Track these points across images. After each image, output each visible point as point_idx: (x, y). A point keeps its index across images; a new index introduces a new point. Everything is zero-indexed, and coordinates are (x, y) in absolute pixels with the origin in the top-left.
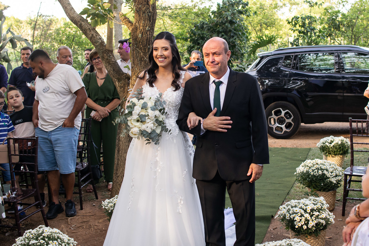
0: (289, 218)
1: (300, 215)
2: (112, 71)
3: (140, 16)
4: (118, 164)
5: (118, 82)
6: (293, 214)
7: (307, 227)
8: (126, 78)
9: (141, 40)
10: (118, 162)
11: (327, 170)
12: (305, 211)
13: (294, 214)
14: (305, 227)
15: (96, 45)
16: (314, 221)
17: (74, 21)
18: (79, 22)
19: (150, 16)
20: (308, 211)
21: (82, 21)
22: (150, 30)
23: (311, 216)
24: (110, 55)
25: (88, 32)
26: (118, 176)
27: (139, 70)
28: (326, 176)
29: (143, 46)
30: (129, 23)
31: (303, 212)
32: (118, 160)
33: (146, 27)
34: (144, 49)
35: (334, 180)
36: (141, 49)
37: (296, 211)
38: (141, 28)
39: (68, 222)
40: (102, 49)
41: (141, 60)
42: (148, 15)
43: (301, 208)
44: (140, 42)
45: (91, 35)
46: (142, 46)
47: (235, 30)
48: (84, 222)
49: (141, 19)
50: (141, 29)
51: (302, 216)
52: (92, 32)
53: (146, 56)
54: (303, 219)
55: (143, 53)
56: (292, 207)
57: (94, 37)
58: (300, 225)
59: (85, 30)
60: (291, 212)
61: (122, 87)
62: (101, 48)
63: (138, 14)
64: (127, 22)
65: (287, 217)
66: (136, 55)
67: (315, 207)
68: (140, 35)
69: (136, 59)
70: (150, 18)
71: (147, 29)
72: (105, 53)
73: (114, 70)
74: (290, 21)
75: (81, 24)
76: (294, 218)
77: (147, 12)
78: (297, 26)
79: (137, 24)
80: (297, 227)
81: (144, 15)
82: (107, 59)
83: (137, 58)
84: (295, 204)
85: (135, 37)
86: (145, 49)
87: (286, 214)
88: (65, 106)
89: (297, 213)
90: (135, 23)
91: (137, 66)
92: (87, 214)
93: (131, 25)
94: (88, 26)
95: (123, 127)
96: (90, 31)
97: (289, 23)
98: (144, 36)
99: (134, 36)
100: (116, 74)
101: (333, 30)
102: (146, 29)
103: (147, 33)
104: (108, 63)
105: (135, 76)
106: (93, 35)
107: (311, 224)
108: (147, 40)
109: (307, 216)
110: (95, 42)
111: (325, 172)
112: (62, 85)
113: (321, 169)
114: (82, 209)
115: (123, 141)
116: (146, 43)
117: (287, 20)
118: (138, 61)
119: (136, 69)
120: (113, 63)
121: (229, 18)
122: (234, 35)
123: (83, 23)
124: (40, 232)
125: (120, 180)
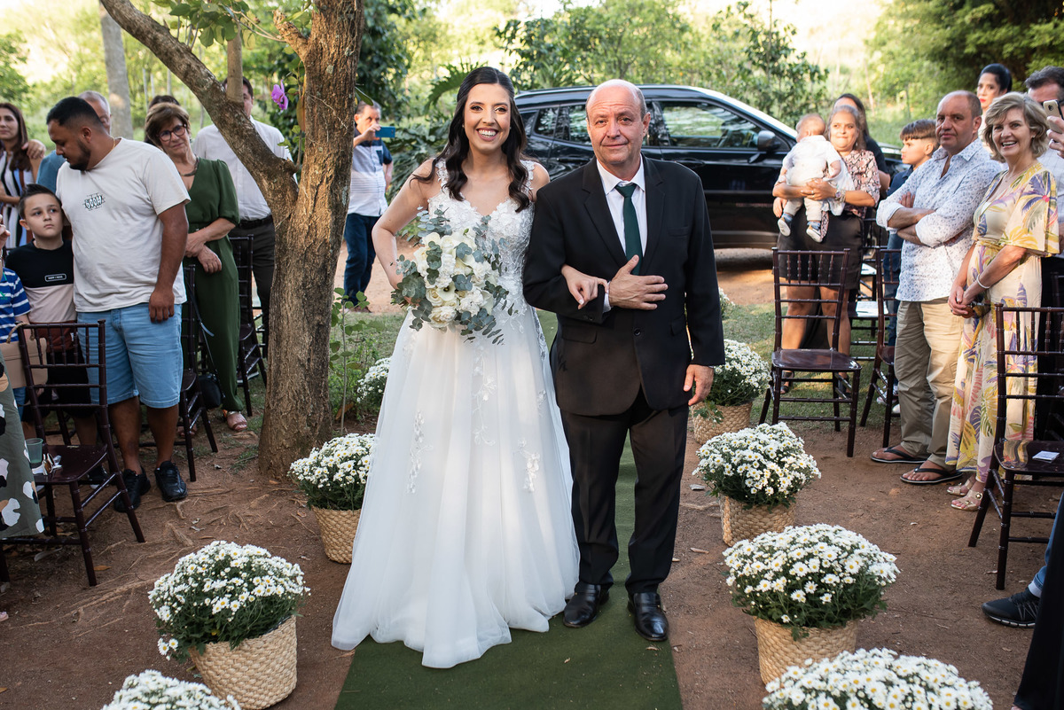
0: (732, 474)
1: (758, 465)
2: (249, 155)
3: (328, 21)
4: (278, 371)
5: (268, 180)
6: (739, 464)
7: (776, 489)
8: (287, 170)
9: (332, 79)
11: (738, 361)
12: (766, 457)
13: (745, 465)
14: (770, 491)
15: (201, 90)
16: (788, 476)
17: (134, 31)
18: (149, 32)
19: (353, 22)
20: (772, 455)
21: (157, 31)
22: (352, 56)
23: (781, 464)
24: (240, 116)
25: (176, 58)
26: (281, 399)
27: (328, 151)
28: (739, 373)
29: (337, 95)
30: (299, 39)
31: (761, 458)
32: (280, 361)
33: (346, 46)
34: (340, 101)
36: (331, 101)
37: (750, 457)
38: (332, 51)
39: (177, 513)
40: (219, 102)
41: (332, 128)
42: (349, 19)
43: (755, 450)
44: (330, 85)
45: (184, 67)
46: (334, 95)
47: (381, 50)
48: (217, 510)
49: (333, 29)
50: (332, 53)
51: (761, 467)
52: (187, 59)
53: (343, 118)
54: (767, 474)
55: (337, 110)
56: (734, 449)
57: (194, 72)
58: (760, 488)
59: (166, 54)
60: (735, 460)
61: (279, 191)
62: (215, 99)
63: (325, 16)
64: (293, 36)
65: (728, 471)
66: (321, 115)
67: (782, 446)
68: (330, 69)
69: (320, 126)
70: (353, 26)
71: (346, 53)
72: (227, 110)
73: (254, 152)
74: (502, 29)
75: (155, 39)
76: (746, 472)
77: (347, 12)
78: (516, 41)
79: (321, 41)
80: (753, 491)
81: (339, 19)
82: (235, 126)
83: (322, 123)
84: (738, 442)
85: (318, 72)
86: (342, 102)
87: (725, 465)
88: (146, 243)
89: (751, 462)
90: (316, 39)
91: (322, 141)
92: (214, 490)
93: (303, 43)
94: (174, 45)
95: (289, 284)
96: (181, 57)
97: (499, 34)
98: (340, 70)
99: (315, 70)
100: (262, 160)
101: (576, 51)
102: (343, 52)
103: (346, 63)
104: (238, 134)
105: (317, 167)
106: (189, 65)
107: (785, 483)
108: (346, 79)
110: (198, 85)
111: (738, 366)
112: (136, 191)
114: (193, 478)
115: (290, 318)
116: (345, 87)
117: (495, 28)
118: (325, 130)
119: (321, 149)
120: (250, 136)
121: (370, 23)
122: (380, 62)
123: (160, 35)
124: (220, 557)
125: (286, 406)
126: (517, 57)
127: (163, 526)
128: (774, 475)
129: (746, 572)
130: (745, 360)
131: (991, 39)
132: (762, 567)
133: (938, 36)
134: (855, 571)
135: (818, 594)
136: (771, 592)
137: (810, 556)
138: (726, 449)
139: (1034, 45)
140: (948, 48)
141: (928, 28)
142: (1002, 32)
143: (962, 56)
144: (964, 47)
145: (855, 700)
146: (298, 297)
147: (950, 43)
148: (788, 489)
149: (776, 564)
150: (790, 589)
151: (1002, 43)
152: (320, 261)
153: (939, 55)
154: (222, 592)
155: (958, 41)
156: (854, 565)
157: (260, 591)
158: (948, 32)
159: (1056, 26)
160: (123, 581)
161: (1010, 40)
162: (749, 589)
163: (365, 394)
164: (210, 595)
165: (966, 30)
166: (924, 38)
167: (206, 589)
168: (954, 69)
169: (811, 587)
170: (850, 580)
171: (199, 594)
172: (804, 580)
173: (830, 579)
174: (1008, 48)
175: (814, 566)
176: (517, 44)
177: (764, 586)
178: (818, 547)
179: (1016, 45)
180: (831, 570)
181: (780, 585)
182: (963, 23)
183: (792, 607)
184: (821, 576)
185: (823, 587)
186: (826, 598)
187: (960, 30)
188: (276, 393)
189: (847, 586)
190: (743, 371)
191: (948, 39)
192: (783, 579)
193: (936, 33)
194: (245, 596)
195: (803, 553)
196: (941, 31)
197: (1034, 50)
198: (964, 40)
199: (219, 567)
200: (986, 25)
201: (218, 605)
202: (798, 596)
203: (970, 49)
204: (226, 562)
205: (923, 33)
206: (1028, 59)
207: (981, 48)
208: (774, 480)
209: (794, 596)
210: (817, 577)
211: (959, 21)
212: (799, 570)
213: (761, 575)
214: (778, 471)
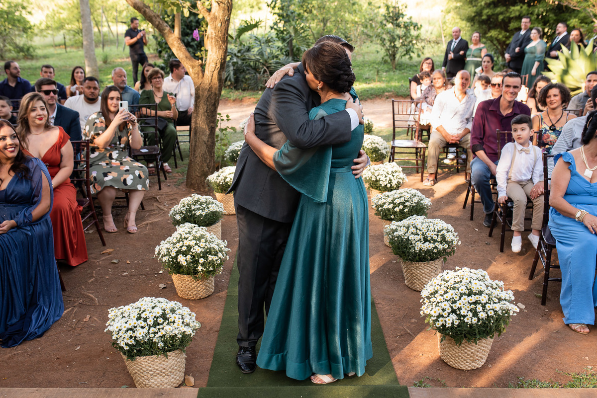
0: (375, 180)
2: (184, 59)
8: (199, 65)
9: (220, 29)
10: (195, 144)
12: (388, 173)
13: (379, 176)
14: (389, 185)
18: (142, 8)
19: (229, 7)
20: (390, 173)
22: (228, 20)
23: (393, 176)
24: (180, 43)
25: (154, 19)
27: (218, 57)
28: (378, 149)
30: (207, 13)
31: (386, 173)
32: (196, 141)
33: (226, 16)
34: (223, 37)
35: (384, 152)
36: (220, 37)
39: (157, 200)
40: (172, 37)
41: (219, 48)
44: (219, 31)
45: (157, 23)
46: (221, 35)
49: (221, 9)
50: (220, 18)
51: (386, 177)
53: (224, 44)
55: (222, 41)
57: (162, 24)
58: (385, 184)
60: (376, 175)
62: (170, 36)
64: (205, 11)
65: (373, 179)
66: (215, 43)
68: (219, 25)
69: (215, 47)
71: (226, 19)
72: (175, 40)
74: (269, 4)
75: (145, 11)
76: (380, 178)
78: (276, 9)
82: (178, 47)
85: (215, 26)
87: (372, 177)
89: (382, 175)
90: (214, 13)
93: (209, 15)
94: (152, 13)
96: (156, 18)
98: (223, 25)
100: (190, 60)
103: (226, 23)
105: (213, 64)
106: (159, 22)
107: (394, 183)
108: (225, 29)
109: (391, 176)
113: (374, 143)
115: (201, 124)
116: (225, 32)
118: (217, 49)
119: (215, 56)
120: (185, 51)
123: (146, 9)
124: (196, 199)
125: (198, 160)
126: (276, 16)
127: (153, 205)
128: (390, 180)
129: (379, 203)
130: (380, 144)
131: (493, 13)
132: (385, 201)
133: (470, 11)
134: (416, 201)
135: (403, 209)
136: (388, 209)
137: (401, 197)
138: (372, 171)
139: (512, 16)
140: (475, 16)
141: (466, 7)
142: (498, 10)
143: (481, 20)
144: (482, 16)
145: (412, 227)
146: (204, 116)
147: (475, 14)
148: (396, 185)
149: (390, 200)
150: (394, 208)
151: (498, 15)
152: (213, 101)
153: (471, 19)
154: (198, 209)
155: (479, 14)
156: (415, 200)
157: (211, 209)
158: (475, 9)
159: (521, 7)
160: (144, 221)
161: (501, 13)
162: (380, 208)
163: (228, 157)
164: (194, 210)
165: (482, 9)
166: (464, 11)
167: (192, 209)
168: (478, 26)
169: (401, 207)
170: (414, 204)
171: (190, 211)
172: (399, 204)
173: (407, 204)
174: (501, 17)
175: (402, 200)
176: (277, 10)
177: (385, 207)
178: (404, 194)
179: (504, 15)
180: (408, 201)
181: (391, 206)
182: (481, 5)
183: (395, 213)
184: (405, 203)
185: (405, 207)
186: (406, 210)
187: (480, 8)
188: (194, 154)
189: (413, 207)
190: (380, 148)
191: (475, 12)
192: (392, 205)
193: (469, 9)
194: (206, 210)
195: (399, 196)
196: (472, 8)
197: (512, 18)
198: (481, 13)
199: (196, 202)
200: (492, 6)
201: (198, 213)
202: (397, 209)
203: (484, 17)
204: (198, 201)
205: (464, 9)
206: (510, 22)
207: (489, 17)
208: (390, 182)
209: (395, 210)
210: (403, 203)
211: (479, 4)
212: (397, 201)
213: (384, 203)
214: (392, 178)
